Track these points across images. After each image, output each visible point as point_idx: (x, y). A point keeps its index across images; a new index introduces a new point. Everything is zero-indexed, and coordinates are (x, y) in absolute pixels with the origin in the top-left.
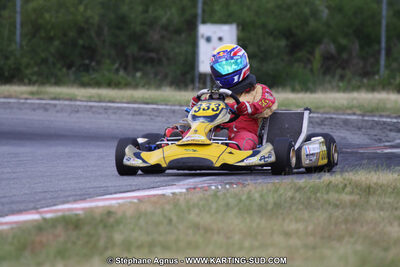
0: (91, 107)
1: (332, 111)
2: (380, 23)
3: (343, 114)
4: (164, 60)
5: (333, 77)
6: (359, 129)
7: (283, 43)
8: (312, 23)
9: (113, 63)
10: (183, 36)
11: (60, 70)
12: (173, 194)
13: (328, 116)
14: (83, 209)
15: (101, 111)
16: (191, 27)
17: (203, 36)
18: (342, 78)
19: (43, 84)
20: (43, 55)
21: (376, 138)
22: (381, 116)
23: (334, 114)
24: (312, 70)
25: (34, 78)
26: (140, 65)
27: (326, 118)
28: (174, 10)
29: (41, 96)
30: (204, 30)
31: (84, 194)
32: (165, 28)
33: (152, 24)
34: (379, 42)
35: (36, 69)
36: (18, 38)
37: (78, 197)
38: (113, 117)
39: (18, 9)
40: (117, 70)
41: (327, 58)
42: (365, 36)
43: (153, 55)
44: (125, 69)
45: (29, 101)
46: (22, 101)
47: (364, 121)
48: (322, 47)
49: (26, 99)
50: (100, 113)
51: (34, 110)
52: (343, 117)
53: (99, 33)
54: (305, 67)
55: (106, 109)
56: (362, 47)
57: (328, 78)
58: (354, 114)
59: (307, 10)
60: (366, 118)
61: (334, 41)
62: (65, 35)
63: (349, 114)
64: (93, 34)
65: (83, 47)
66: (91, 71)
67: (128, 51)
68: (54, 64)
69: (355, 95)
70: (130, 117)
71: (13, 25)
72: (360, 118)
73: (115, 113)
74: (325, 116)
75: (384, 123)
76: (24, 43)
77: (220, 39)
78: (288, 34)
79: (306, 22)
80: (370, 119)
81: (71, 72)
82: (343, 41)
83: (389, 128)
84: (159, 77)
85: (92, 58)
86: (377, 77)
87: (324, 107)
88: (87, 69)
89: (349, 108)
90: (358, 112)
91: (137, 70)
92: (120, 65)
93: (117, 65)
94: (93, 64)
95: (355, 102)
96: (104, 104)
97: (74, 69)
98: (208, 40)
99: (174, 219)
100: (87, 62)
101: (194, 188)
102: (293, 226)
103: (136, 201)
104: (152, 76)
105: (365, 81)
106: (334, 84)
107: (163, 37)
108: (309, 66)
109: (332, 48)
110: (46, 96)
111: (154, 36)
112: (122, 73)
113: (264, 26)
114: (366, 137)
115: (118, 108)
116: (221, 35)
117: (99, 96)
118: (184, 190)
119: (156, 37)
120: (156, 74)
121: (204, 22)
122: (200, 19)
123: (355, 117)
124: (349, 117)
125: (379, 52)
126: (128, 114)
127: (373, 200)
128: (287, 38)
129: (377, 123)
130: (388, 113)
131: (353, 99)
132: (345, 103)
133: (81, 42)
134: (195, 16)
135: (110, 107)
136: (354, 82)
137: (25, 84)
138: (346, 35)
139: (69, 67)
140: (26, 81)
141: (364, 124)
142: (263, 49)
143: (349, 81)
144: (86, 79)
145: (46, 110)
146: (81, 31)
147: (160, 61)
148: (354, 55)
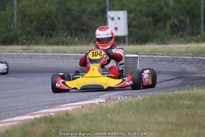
0: (54, 56)
1: (177, 54)
2: (200, 8)
3: (183, 56)
4: (90, 30)
5: (177, 36)
6: (192, 63)
7: (150, 19)
8: (165, 9)
9: (64, 32)
10: (100, 17)
11: (38, 36)
12: (99, 103)
13: (175, 57)
14: (54, 112)
15: (59, 58)
16: (103, 13)
17: (110, 17)
18: (181, 36)
19: (29, 44)
20: (29, 29)
21: (200, 68)
22: (202, 56)
23: (178, 56)
24: (166, 33)
25: (24, 41)
26: (78, 33)
27: (175, 58)
28: (95, 4)
29: (29, 51)
30: (110, 14)
31: (53, 104)
32: (90, 13)
33: (83, 12)
34: (200, 18)
35: (25, 37)
36: (15, 21)
37: (51, 106)
38: (66, 61)
39: (15, 6)
40: (67, 36)
41: (173, 26)
42: (193, 15)
43: (85, 27)
44: (71, 35)
45: (22, 54)
46: (19, 54)
47: (193, 59)
48: (171, 21)
49: (21, 53)
50: (59, 59)
51: (25, 58)
52: (183, 57)
53: (57, 17)
54: (162, 32)
55: (62, 56)
56: (191, 21)
57: (174, 36)
58: (189, 56)
59: (162, 3)
60: (195, 58)
61: (177, 18)
62: (39, 19)
63: (186, 56)
64: (53, 18)
65: (49, 25)
66: (53, 37)
67: (72, 26)
68: (34, 34)
69: (189, 45)
70: (74, 60)
71: (13, 15)
72: (192, 57)
73: (66, 59)
74: (174, 57)
75: (204, 60)
76: (18, 24)
77: (119, 18)
78: (153, 15)
79: (162, 8)
80: (197, 58)
81: (43, 37)
82: (182, 18)
84: (88, 39)
85: (53, 30)
86: (199, 36)
87: (173, 52)
88: (51, 36)
89: (186, 52)
90: (191, 55)
91: (76, 35)
92: (68, 33)
93: (66, 34)
94: (55, 33)
95: (189, 49)
96: (61, 54)
97: (44, 36)
98: (113, 19)
100: (51, 32)
101: (110, 99)
103: (81, 107)
104: (84, 38)
105: (193, 37)
106: (178, 40)
107: (89, 18)
108: (164, 31)
109: (176, 21)
110: (31, 51)
111: (85, 18)
112: (69, 37)
113: (140, 11)
114: (195, 67)
115: (68, 56)
116: (119, 16)
117: (58, 50)
119: (86, 18)
120: (86, 38)
121: (110, 10)
122: (108, 8)
123: (189, 57)
124: (186, 57)
125: (200, 22)
126: (73, 59)
128: (153, 17)
129: (201, 60)
131: (188, 47)
132: (184, 50)
133: (47, 22)
134: (105, 7)
135: (64, 55)
136: (188, 38)
137: (20, 45)
138: (183, 15)
139: (42, 35)
140: (20, 43)
141: (194, 61)
142: (140, 22)
143: (185, 38)
144: (51, 41)
145: (32, 58)
146: (47, 17)
147: (88, 31)
148: (187, 24)
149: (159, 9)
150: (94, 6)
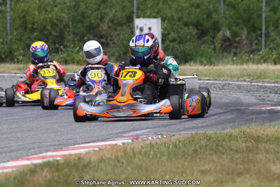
3: (238, 81)
4: (111, 43)
5: (229, 54)
6: (249, 92)
8: (215, 17)
9: (75, 47)
12: (123, 143)
13: (226, 82)
16: (130, 20)
17: (137, 27)
18: (235, 54)
21: (260, 98)
22: (263, 82)
23: (230, 81)
24: (215, 49)
25: (21, 58)
27: (225, 84)
28: (117, 8)
30: (139, 22)
32: (112, 21)
33: (102, 18)
34: (261, 30)
35: (22, 51)
37: (56, 147)
41: (225, 40)
43: (103, 40)
45: (18, 75)
46: (13, 75)
47: (251, 85)
48: (221, 32)
49: (16, 73)
52: (237, 83)
54: (210, 47)
56: (249, 33)
57: (225, 54)
58: (245, 81)
60: (253, 84)
63: (241, 81)
64: (62, 27)
66: (60, 53)
69: (245, 67)
72: (249, 83)
74: (224, 82)
75: (266, 87)
77: (150, 29)
78: (197, 25)
79: (209, 16)
80: (256, 84)
82: (236, 29)
83: (269, 90)
88: (57, 51)
89: (241, 77)
90: (248, 80)
92: (80, 48)
93: (78, 48)
94: (62, 47)
95: (245, 72)
98: (141, 29)
99: (125, 163)
100: (57, 46)
101: (137, 139)
102: (207, 167)
103: (97, 149)
106: (230, 59)
107: (109, 27)
108: (212, 46)
109: (228, 34)
112: (81, 53)
113: (179, 19)
116: (150, 26)
118: (130, 141)
119: (105, 28)
121: (138, 17)
122: (135, 15)
123: (245, 83)
124: (241, 83)
125: (261, 36)
127: (261, 146)
129: (261, 87)
130: (268, 80)
131: (244, 69)
132: (238, 73)
136: (244, 57)
137: (15, 63)
140: (15, 60)
141: (252, 88)
142: (181, 35)
144: (57, 57)
146: (53, 25)
148: (244, 37)
149: (205, 16)
150: (116, 11)
